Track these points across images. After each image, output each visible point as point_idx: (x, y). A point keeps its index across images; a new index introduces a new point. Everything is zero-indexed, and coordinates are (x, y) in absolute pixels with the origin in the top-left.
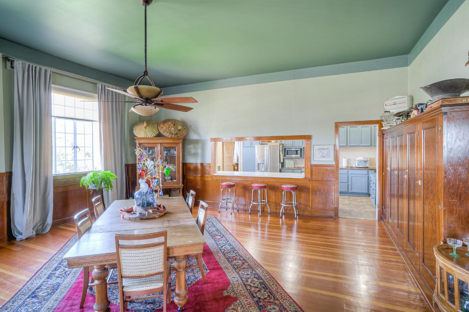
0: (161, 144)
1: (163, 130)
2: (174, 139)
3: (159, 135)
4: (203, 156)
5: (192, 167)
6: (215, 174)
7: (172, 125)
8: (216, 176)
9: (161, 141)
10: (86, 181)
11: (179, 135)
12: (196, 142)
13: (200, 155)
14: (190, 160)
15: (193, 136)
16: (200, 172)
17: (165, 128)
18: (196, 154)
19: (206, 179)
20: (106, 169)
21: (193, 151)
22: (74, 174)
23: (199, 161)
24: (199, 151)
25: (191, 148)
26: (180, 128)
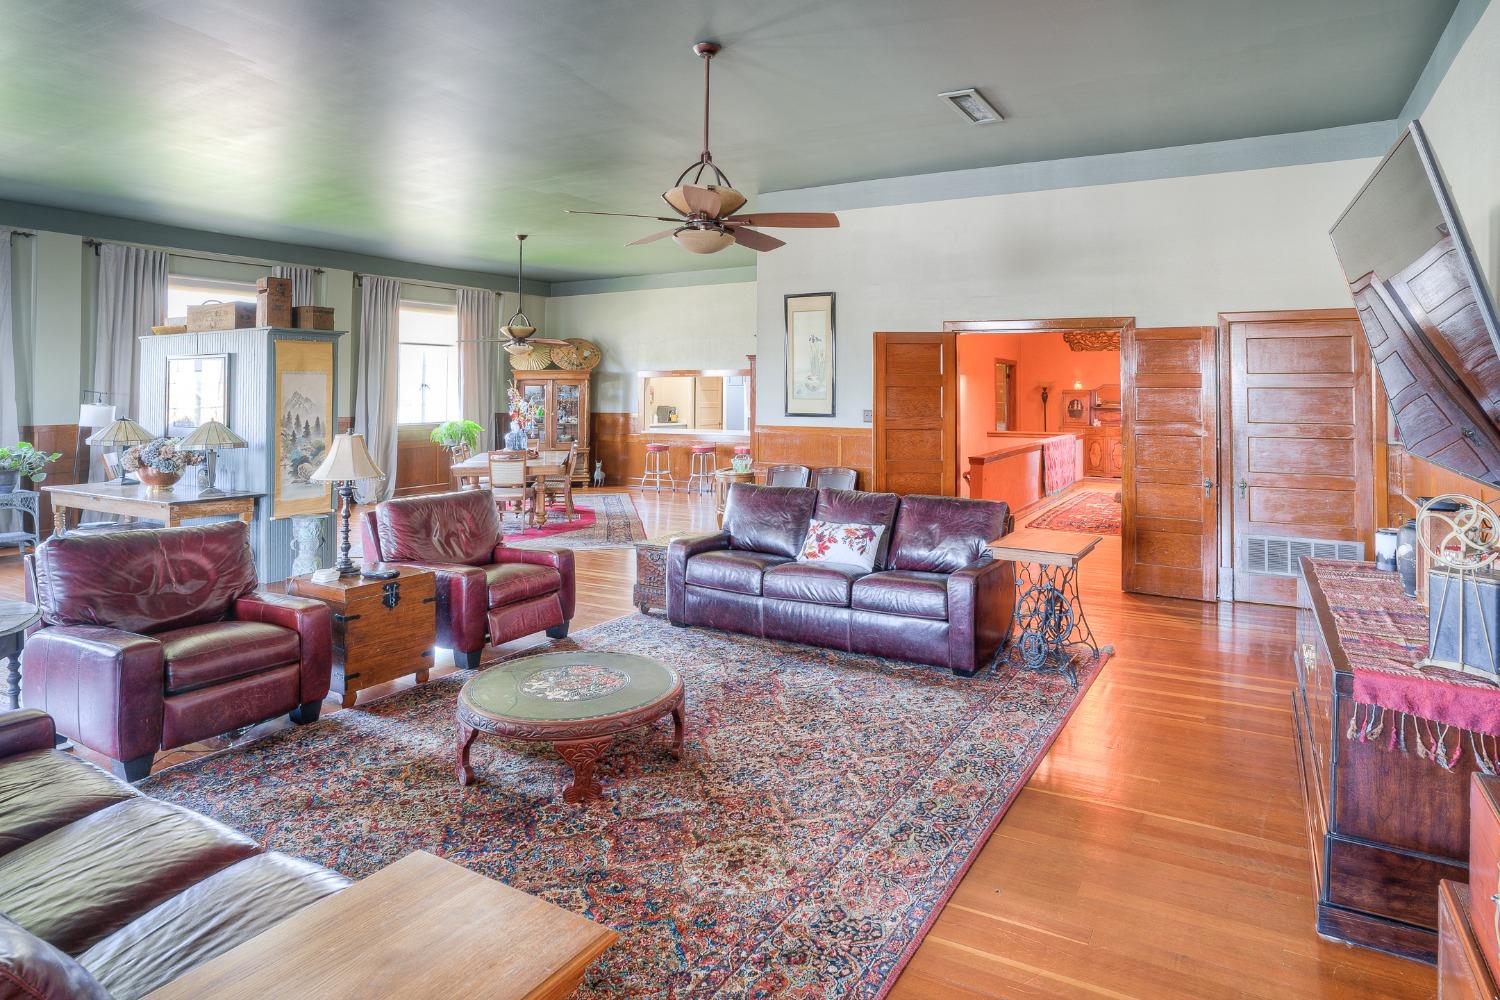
0: (554, 380)
1: (559, 358)
2: (576, 372)
3: (552, 366)
4: (626, 401)
5: (609, 421)
6: (643, 432)
7: (574, 350)
8: (646, 435)
9: (554, 376)
10: (440, 436)
11: (584, 366)
12: (616, 377)
13: (621, 399)
14: (605, 408)
15: (611, 368)
16: (620, 428)
17: (561, 355)
18: (615, 398)
19: (631, 440)
20: (466, 416)
21: (610, 393)
22: (423, 425)
23: (620, 410)
24: (621, 393)
25: (606, 388)
26: (586, 353)
